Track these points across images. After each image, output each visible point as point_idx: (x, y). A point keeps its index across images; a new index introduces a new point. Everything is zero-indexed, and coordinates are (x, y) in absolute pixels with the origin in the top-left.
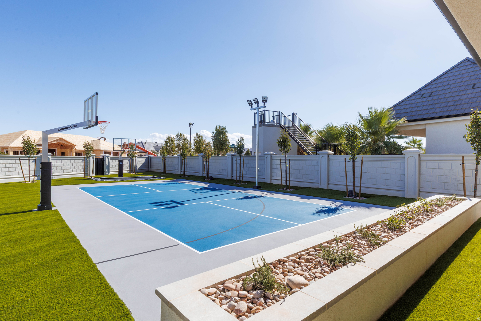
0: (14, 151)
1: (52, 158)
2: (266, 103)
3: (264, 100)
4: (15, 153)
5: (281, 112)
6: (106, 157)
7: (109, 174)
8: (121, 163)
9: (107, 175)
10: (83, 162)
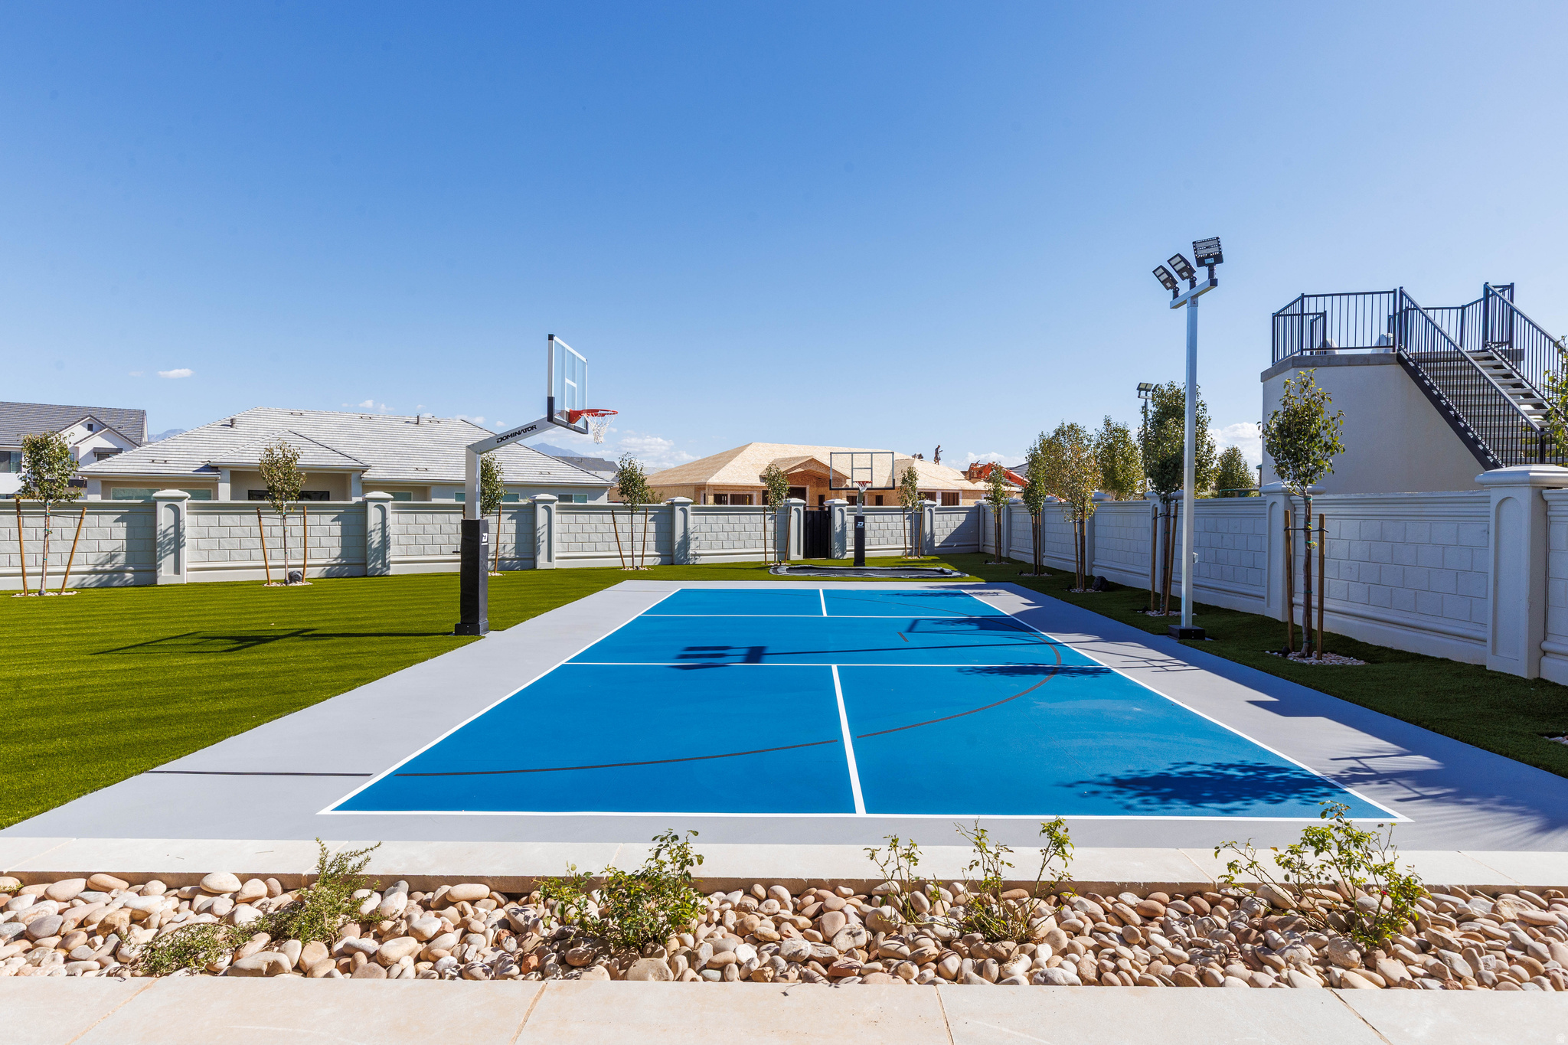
0: (715, 496)
1: (694, 509)
2: (1217, 267)
3: (1209, 255)
4: (719, 499)
5: (1402, 293)
6: (837, 508)
7: (845, 557)
8: (860, 525)
9: (838, 558)
10: (773, 521)
